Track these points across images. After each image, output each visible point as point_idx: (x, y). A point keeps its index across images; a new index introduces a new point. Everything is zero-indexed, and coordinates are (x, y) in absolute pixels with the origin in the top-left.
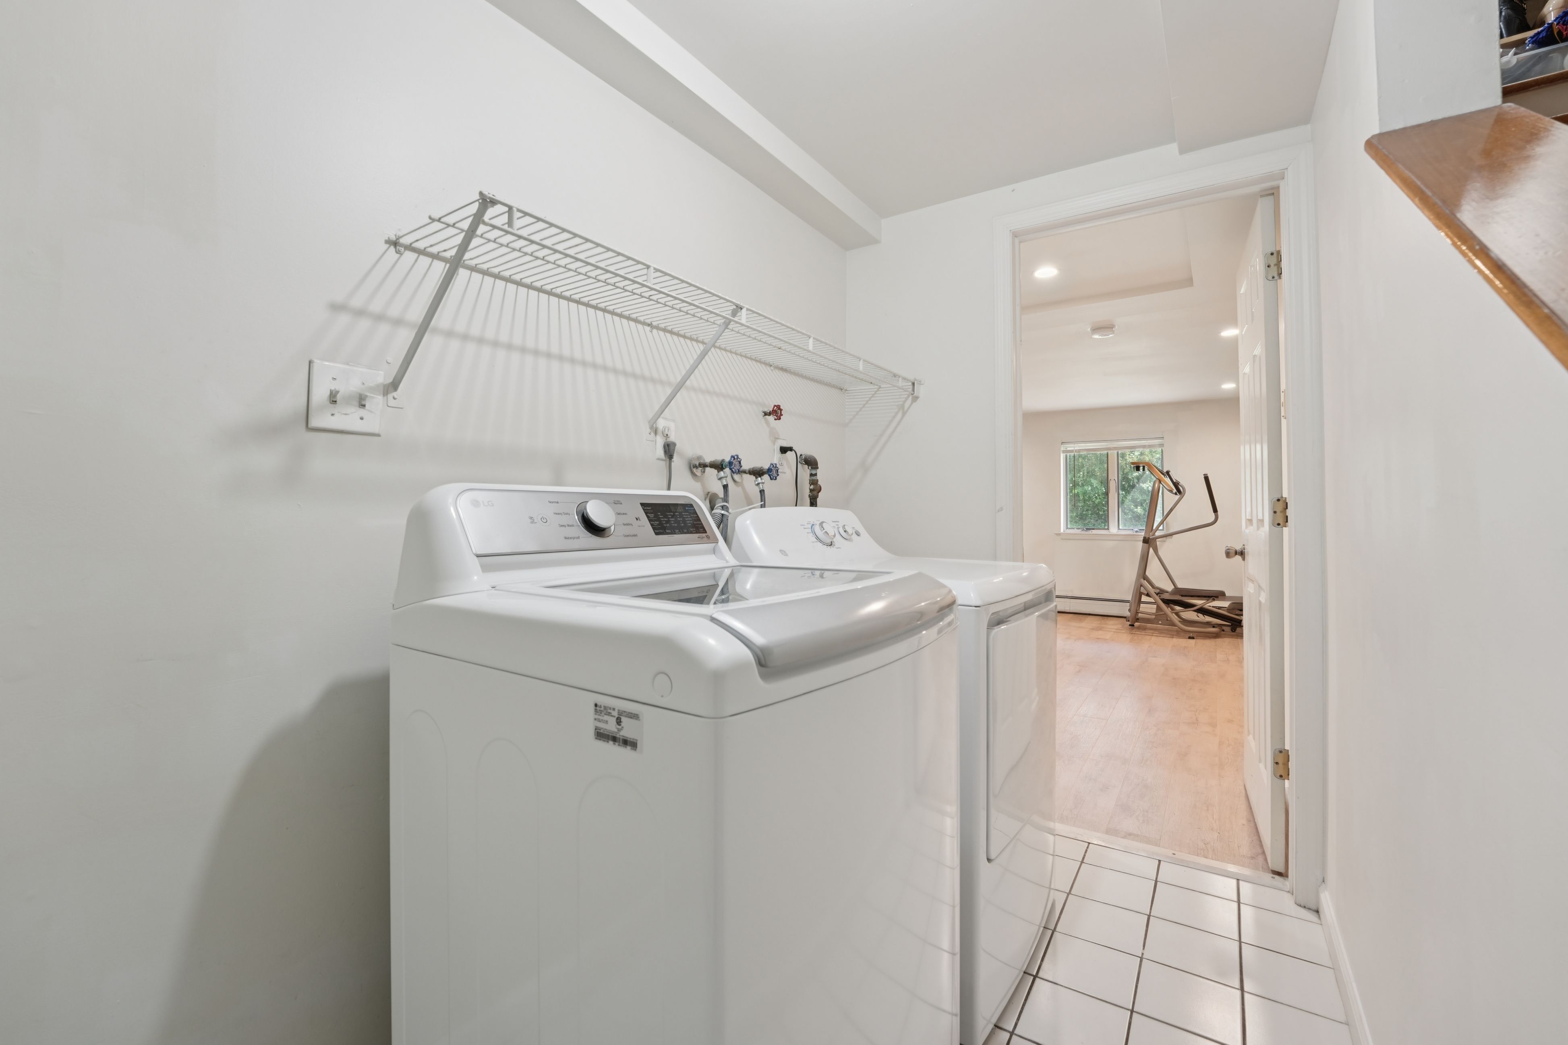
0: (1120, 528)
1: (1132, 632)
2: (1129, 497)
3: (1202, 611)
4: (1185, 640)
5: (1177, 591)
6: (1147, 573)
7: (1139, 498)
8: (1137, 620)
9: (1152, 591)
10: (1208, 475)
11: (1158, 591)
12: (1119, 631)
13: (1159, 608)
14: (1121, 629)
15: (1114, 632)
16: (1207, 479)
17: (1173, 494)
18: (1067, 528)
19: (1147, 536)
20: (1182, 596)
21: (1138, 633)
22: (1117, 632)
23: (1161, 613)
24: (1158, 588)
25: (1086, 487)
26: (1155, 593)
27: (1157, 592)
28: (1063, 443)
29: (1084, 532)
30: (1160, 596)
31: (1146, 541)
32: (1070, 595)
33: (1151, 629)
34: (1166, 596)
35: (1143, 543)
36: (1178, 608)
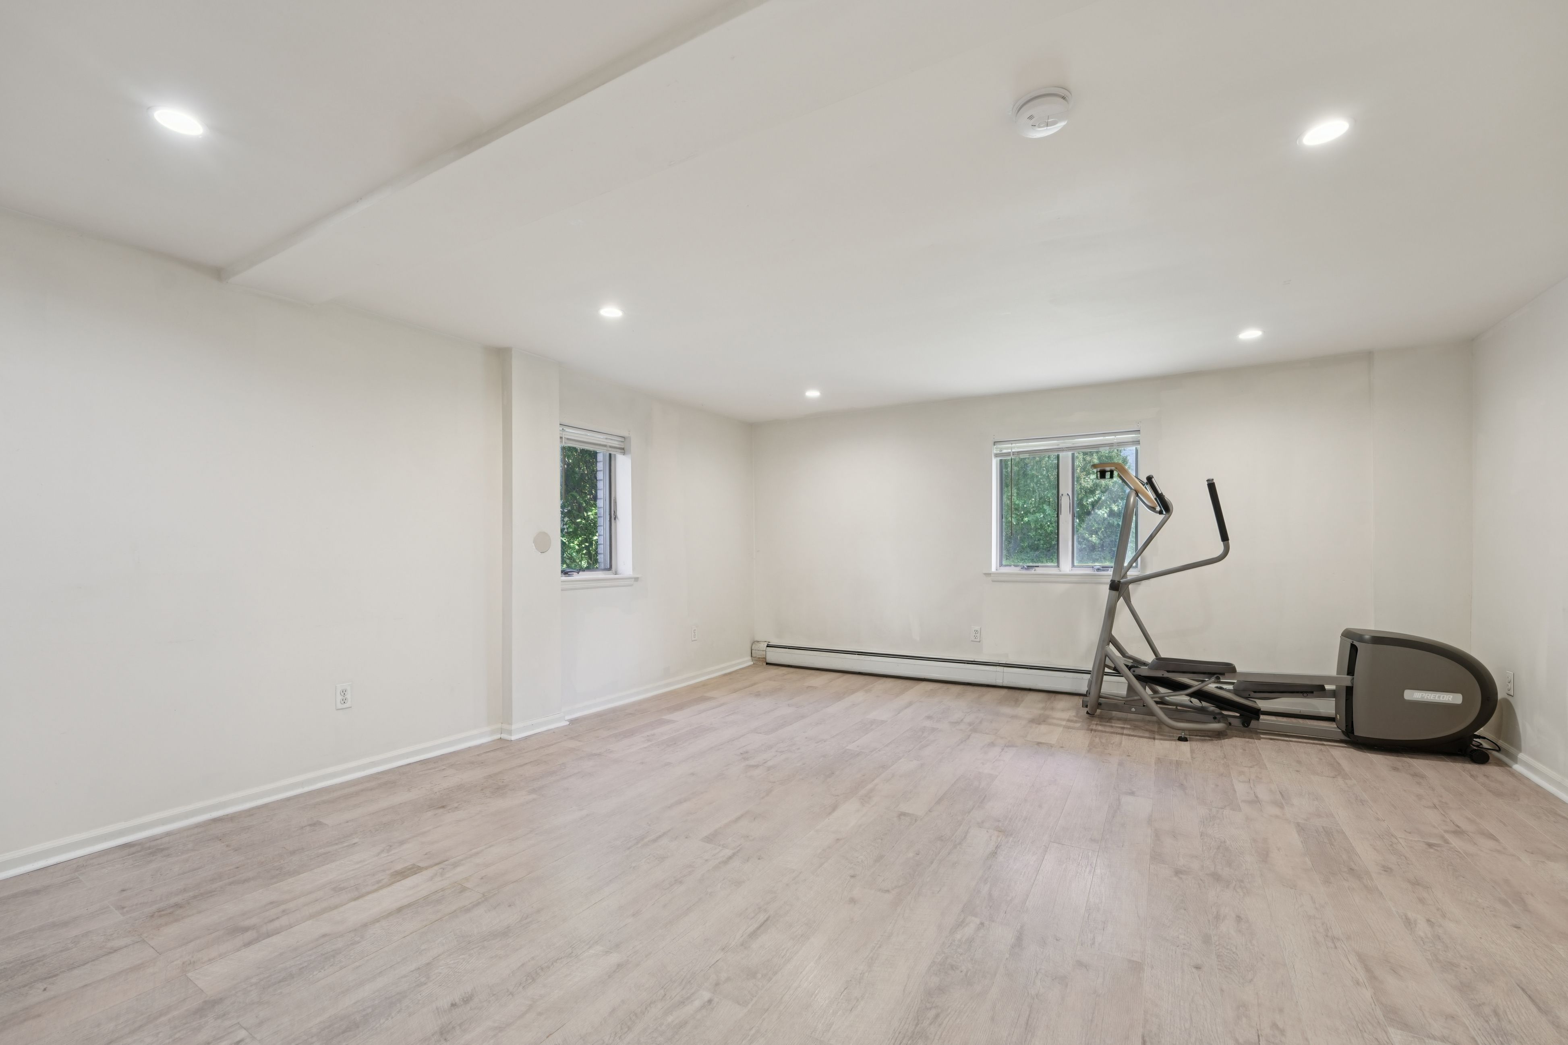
0: (1075, 564)
1: (1091, 727)
2: (1084, 526)
3: (1200, 695)
4: (1174, 743)
5: (1161, 662)
6: (1114, 633)
7: (1094, 526)
8: (1099, 705)
9: (1121, 662)
10: (1214, 481)
11: (1130, 662)
12: (1071, 724)
13: (1130, 688)
14: (1075, 719)
15: (1065, 727)
16: (1212, 487)
17: (1156, 512)
18: (1001, 565)
19: (1117, 579)
20: (1168, 672)
21: (1100, 728)
22: (1069, 728)
23: (1136, 698)
24: (1130, 658)
25: (1038, 515)
26: (1127, 666)
27: (1130, 664)
28: (995, 443)
29: (1024, 572)
30: (1134, 671)
31: (1115, 586)
32: (1003, 661)
33: (1119, 719)
34: (1144, 671)
35: (1110, 589)
36: (1162, 690)
